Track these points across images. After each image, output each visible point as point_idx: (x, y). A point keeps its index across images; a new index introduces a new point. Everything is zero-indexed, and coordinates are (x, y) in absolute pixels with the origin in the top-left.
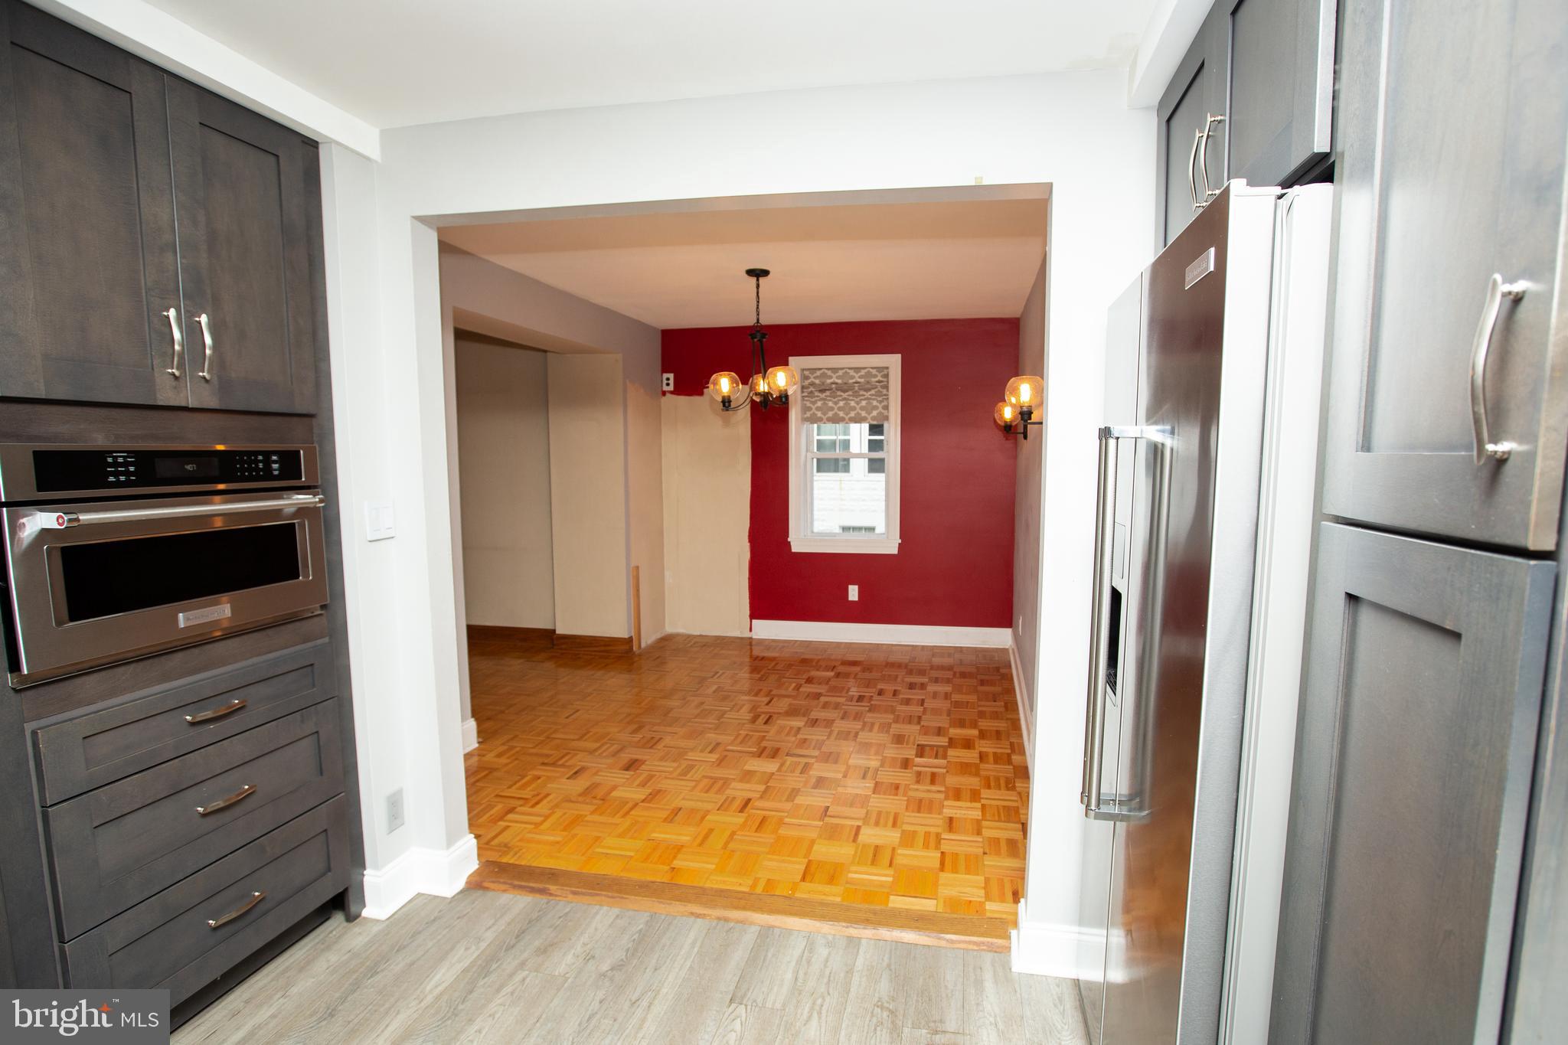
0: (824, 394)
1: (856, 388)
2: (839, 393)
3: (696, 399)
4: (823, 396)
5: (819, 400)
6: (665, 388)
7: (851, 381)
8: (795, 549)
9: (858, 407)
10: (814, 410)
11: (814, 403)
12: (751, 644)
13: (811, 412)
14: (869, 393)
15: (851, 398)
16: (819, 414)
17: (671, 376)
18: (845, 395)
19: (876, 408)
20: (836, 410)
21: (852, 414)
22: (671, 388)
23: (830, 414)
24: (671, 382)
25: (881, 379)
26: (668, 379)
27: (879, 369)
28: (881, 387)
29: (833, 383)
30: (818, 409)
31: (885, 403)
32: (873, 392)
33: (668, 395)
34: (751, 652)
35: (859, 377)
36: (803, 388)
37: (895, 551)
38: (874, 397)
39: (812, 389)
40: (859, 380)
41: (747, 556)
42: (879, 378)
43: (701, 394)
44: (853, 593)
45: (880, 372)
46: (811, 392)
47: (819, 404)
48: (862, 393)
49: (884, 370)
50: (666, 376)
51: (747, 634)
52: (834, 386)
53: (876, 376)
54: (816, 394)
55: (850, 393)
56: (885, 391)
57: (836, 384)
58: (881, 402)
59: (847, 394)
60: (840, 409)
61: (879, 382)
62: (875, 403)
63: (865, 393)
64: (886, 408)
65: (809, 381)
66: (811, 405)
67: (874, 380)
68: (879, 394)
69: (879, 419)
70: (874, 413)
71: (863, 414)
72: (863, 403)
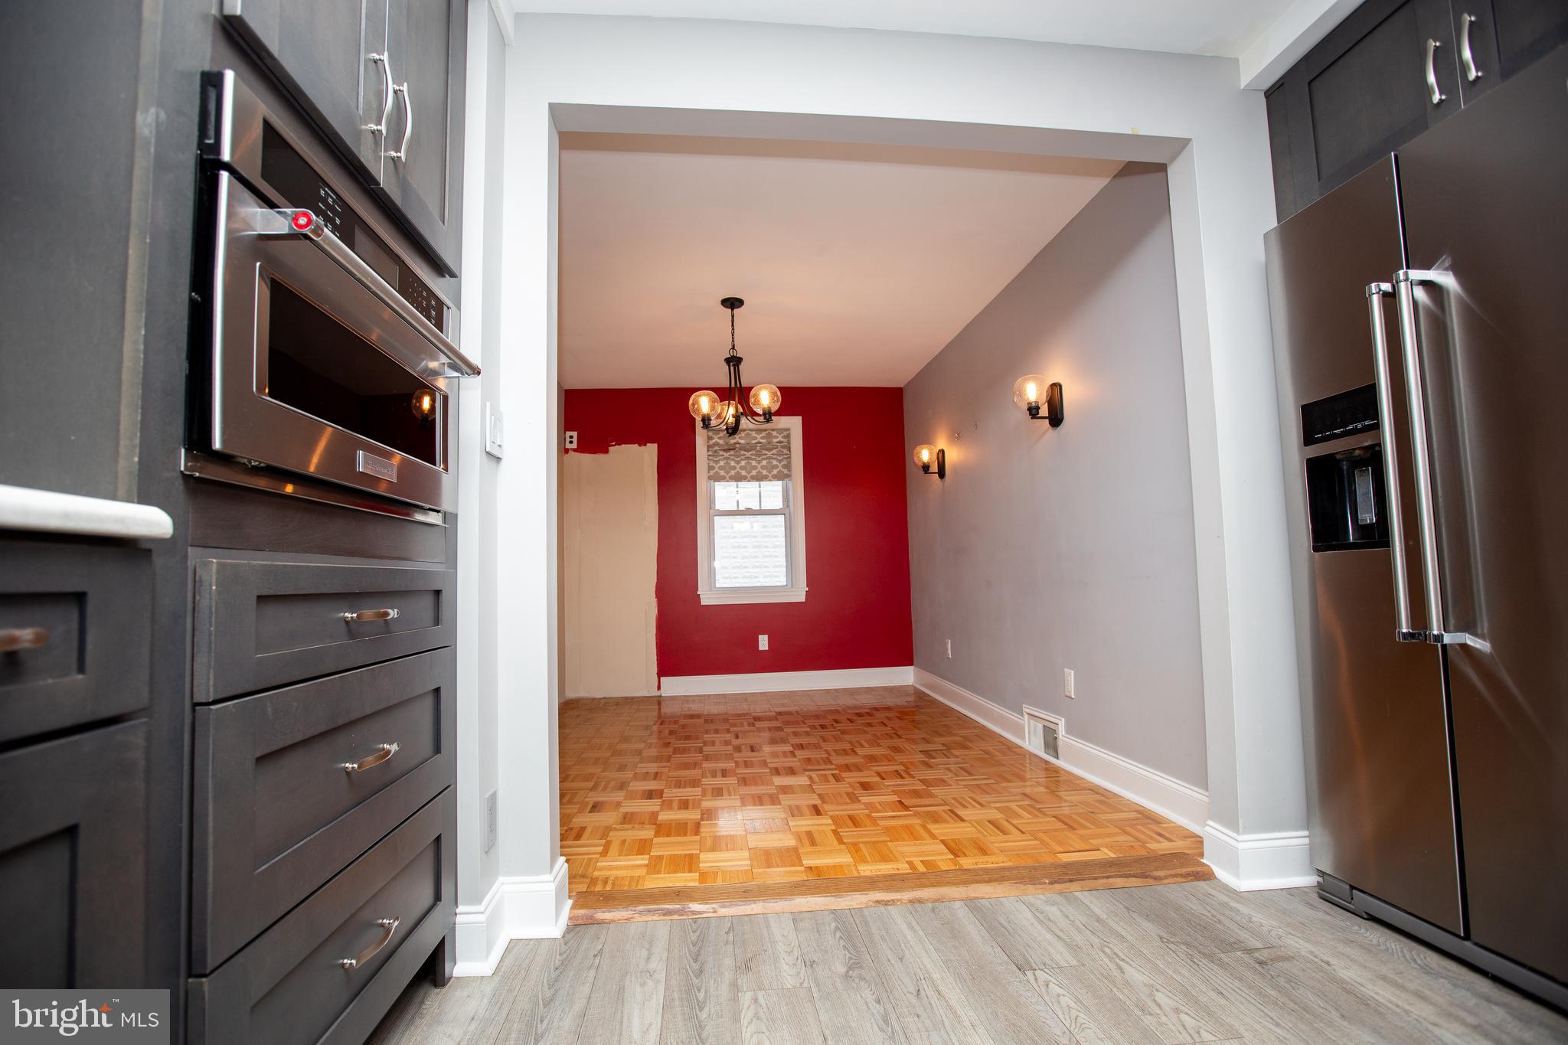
0: (729, 453)
1: (758, 448)
2: (743, 452)
3: (601, 457)
4: (727, 455)
5: (723, 459)
6: (568, 446)
7: (753, 442)
8: (703, 602)
9: (759, 466)
10: (717, 469)
11: (717, 462)
12: (659, 703)
13: (715, 471)
14: (772, 452)
15: (753, 457)
16: (722, 473)
17: (575, 434)
18: (748, 454)
19: (776, 467)
20: (738, 469)
21: (754, 473)
22: (574, 446)
23: (733, 473)
24: (575, 440)
25: (782, 440)
26: (571, 437)
27: (782, 433)
28: (782, 447)
29: (735, 443)
30: (721, 468)
31: (785, 462)
32: (775, 451)
33: (571, 453)
34: (660, 709)
35: (761, 438)
36: (709, 447)
37: (804, 601)
38: (774, 457)
39: (717, 448)
40: (761, 441)
41: (654, 612)
42: (779, 439)
43: (606, 451)
44: (763, 643)
45: (780, 434)
46: (716, 451)
47: (722, 463)
48: (764, 452)
49: (787, 434)
50: (569, 434)
51: (657, 693)
52: (738, 446)
53: (777, 437)
54: (721, 453)
55: (754, 452)
56: (786, 452)
57: (739, 444)
58: (780, 461)
59: (750, 453)
60: (742, 468)
61: (780, 442)
62: (775, 462)
63: (767, 452)
64: (788, 466)
65: (714, 441)
66: (714, 465)
67: (775, 440)
68: (780, 454)
69: (779, 477)
70: (775, 472)
71: (765, 472)
72: (764, 463)
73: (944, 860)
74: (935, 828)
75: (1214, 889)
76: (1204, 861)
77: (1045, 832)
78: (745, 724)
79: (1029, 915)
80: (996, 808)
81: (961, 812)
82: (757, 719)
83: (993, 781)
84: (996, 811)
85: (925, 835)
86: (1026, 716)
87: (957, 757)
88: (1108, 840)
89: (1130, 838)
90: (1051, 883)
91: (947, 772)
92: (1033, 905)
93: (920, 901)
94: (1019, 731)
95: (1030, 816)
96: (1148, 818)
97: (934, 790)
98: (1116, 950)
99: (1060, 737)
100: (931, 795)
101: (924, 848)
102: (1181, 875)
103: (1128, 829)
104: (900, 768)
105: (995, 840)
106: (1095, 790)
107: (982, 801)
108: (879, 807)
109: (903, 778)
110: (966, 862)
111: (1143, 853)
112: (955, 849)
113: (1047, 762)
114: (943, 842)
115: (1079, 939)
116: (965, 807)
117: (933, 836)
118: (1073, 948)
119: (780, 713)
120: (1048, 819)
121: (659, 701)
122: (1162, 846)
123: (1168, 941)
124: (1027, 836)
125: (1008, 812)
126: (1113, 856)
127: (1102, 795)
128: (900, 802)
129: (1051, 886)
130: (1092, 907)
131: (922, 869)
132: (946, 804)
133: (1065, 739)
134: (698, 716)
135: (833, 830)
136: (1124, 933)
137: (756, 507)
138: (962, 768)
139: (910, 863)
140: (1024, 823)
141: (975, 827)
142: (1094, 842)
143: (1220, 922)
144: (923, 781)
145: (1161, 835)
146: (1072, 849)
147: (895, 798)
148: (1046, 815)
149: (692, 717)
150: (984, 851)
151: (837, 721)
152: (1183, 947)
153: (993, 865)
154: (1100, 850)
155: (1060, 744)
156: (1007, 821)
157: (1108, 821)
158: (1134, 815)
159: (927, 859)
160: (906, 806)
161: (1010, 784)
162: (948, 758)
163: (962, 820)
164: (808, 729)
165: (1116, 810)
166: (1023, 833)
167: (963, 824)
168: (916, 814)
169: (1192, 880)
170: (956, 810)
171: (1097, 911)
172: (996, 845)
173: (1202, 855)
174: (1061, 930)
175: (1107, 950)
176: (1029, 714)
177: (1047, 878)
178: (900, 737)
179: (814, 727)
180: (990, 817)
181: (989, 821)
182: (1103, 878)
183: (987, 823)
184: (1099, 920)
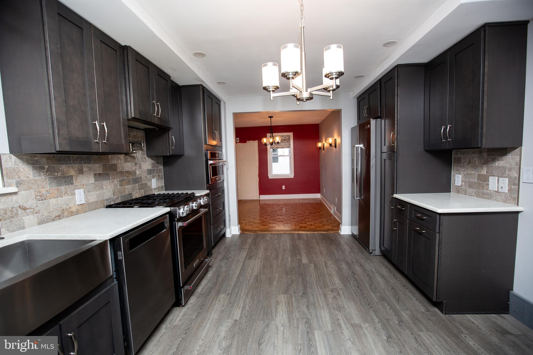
6: (237, 141)
8: (269, 178)
12: (260, 201)
16: (273, 147)
17: (239, 138)
19: (287, 145)
21: (281, 146)
22: (239, 141)
23: (276, 146)
27: (288, 136)
31: (289, 144)
32: (286, 141)
33: (238, 143)
34: (260, 202)
35: (283, 138)
37: (293, 177)
41: (258, 180)
42: (288, 138)
43: (246, 142)
44: (284, 187)
48: (284, 141)
49: (289, 136)
50: (237, 139)
51: (259, 199)
53: (287, 137)
56: (289, 141)
58: (288, 143)
60: (278, 146)
64: (290, 145)
67: (286, 138)
68: (288, 141)
69: (287, 147)
70: (287, 146)
71: (284, 146)
72: (284, 144)
76: (339, 230)
78: (276, 206)
82: (279, 205)
88: (328, 227)
95: (318, 224)
98: (314, 239)
107: (313, 221)
119: (285, 204)
120: (321, 224)
121: (259, 200)
134: (267, 204)
137: (282, 155)
138: (314, 216)
149: (266, 204)
150: (306, 227)
151: (296, 206)
161: (320, 219)
164: (289, 208)
172: (309, 227)
175: (312, 239)
176: (332, 206)
179: (291, 207)
183: (310, 224)
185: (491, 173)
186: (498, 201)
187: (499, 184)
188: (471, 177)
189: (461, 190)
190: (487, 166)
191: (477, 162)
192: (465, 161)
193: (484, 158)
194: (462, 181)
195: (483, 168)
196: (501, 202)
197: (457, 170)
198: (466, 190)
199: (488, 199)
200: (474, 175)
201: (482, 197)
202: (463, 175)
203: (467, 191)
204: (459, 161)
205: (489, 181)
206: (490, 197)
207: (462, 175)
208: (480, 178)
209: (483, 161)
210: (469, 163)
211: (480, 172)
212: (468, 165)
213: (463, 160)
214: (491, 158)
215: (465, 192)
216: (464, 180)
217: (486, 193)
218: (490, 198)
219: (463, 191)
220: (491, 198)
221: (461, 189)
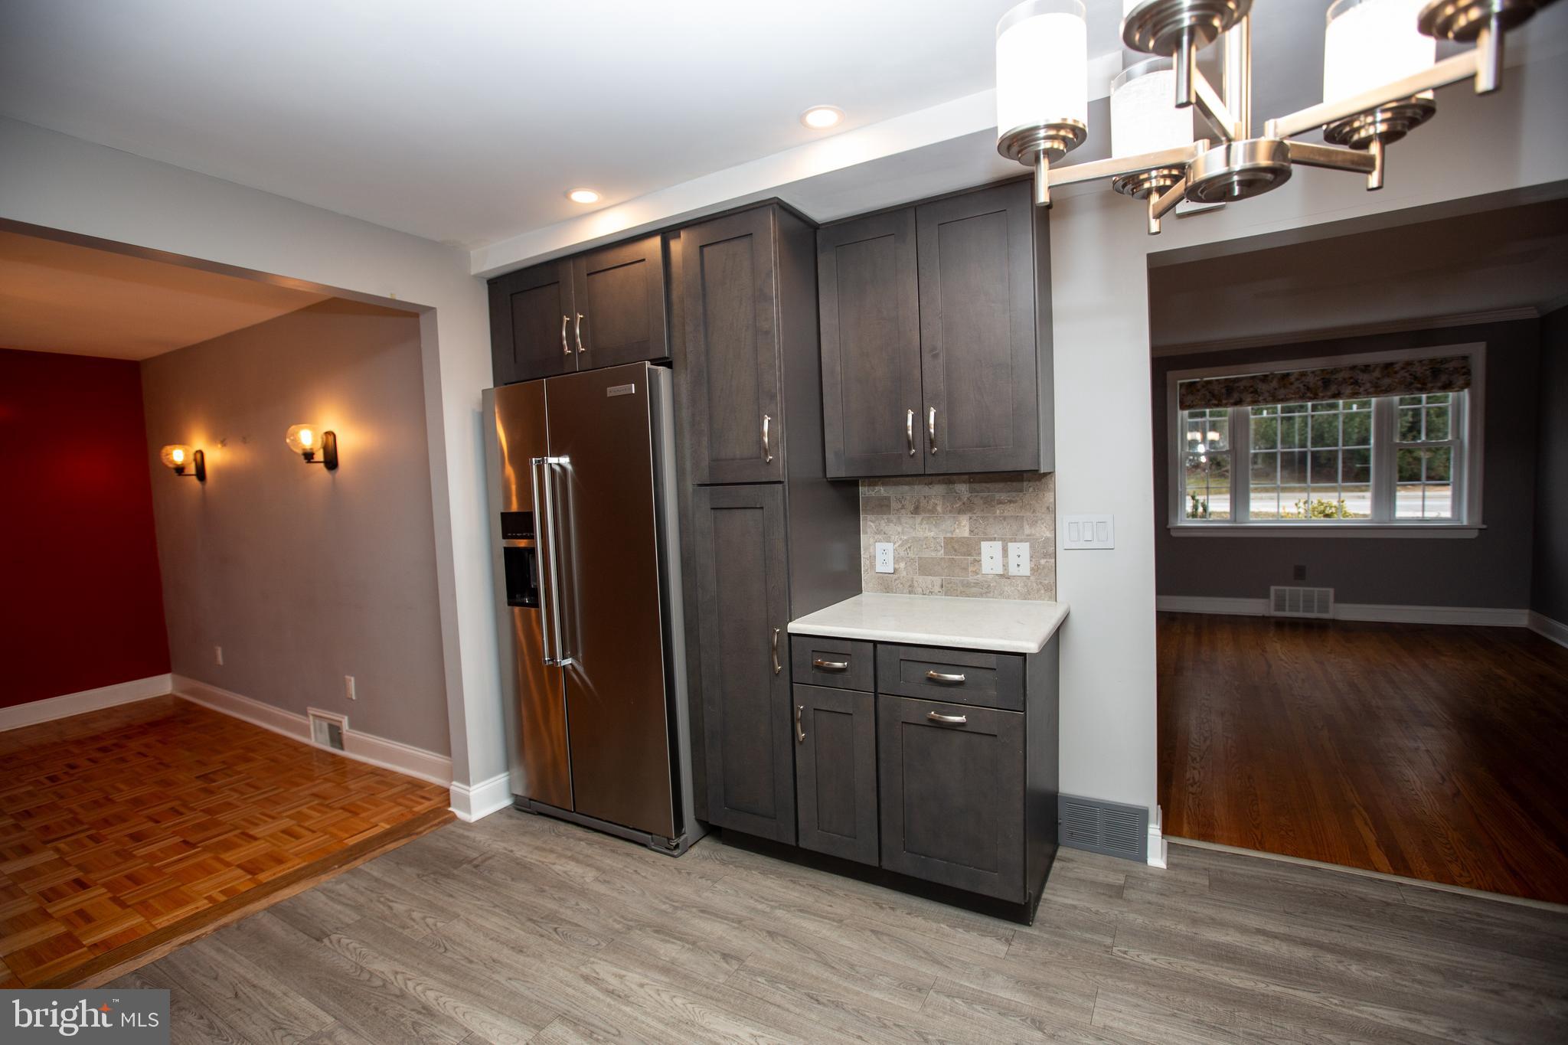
73: (242, 882)
74: (228, 856)
75: (455, 826)
76: (450, 809)
77: (333, 825)
79: (323, 898)
80: (288, 817)
81: (254, 832)
83: (282, 790)
84: (288, 819)
85: (218, 865)
86: (311, 718)
87: (240, 773)
88: (385, 815)
89: (401, 808)
90: (340, 867)
91: (232, 793)
92: (325, 889)
93: (225, 926)
94: (305, 731)
95: (319, 815)
96: (416, 785)
97: (221, 817)
98: (387, 896)
99: (344, 732)
100: (218, 824)
101: (222, 879)
102: (435, 825)
103: (401, 800)
104: (176, 804)
105: (291, 847)
106: (376, 772)
107: (273, 813)
108: (162, 855)
109: (181, 814)
110: (264, 877)
111: (410, 817)
112: (251, 868)
113: (333, 755)
114: (239, 866)
115: (362, 900)
116: (257, 825)
117: (228, 864)
118: (357, 908)
120: (336, 812)
122: (422, 807)
123: (423, 876)
124: (319, 834)
125: (300, 817)
126: (388, 827)
127: (382, 775)
128: (185, 842)
129: (341, 869)
130: (371, 872)
131: (222, 898)
132: (236, 828)
133: (348, 733)
135: (110, 898)
136: (393, 882)
138: (248, 784)
139: (210, 898)
140: (316, 823)
141: (269, 841)
142: (373, 820)
143: (456, 849)
144: (207, 811)
145: (423, 798)
146: (356, 833)
147: (178, 839)
148: (333, 809)
150: (279, 861)
152: (432, 876)
153: (288, 871)
154: (377, 826)
155: (345, 737)
156: (299, 826)
157: (383, 798)
158: (406, 786)
159: (226, 887)
160: (191, 844)
161: (300, 788)
162: (231, 776)
163: (255, 839)
165: (393, 786)
166: (314, 832)
167: (257, 843)
168: (206, 849)
169: (442, 826)
170: (247, 831)
171: (375, 874)
172: (291, 851)
173: (449, 805)
174: (349, 899)
175: (382, 899)
176: (314, 715)
177: (335, 864)
178: (168, 766)
180: (283, 827)
181: (284, 832)
182: (379, 848)
183: (281, 835)
184: (377, 880)
185: (985, 533)
186: (1009, 597)
187: (1007, 557)
188: (924, 546)
189: (897, 582)
190: (970, 518)
191: (939, 509)
192: (903, 507)
193: (960, 499)
194: (896, 560)
195: (960, 523)
196: (1015, 599)
197: (879, 532)
198: (913, 581)
199: (981, 595)
200: (933, 540)
201: (963, 594)
202: (900, 542)
203: (916, 584)
204: (882, 507)
205: (980, 554)
206: (985, 590)
207: (894, 544)
208: (953, 547)
209: (958, 505)
210: (916, 510)
211: (952, 532)
212: (915, 518)
213: (894, 505)
214: (982, 498)
215: (910, 586)
216: (902, 553)
217: (974, 583)
218: (987, 593)
219: (902, 584)
220: (989, 592)
221: (896, 580)
